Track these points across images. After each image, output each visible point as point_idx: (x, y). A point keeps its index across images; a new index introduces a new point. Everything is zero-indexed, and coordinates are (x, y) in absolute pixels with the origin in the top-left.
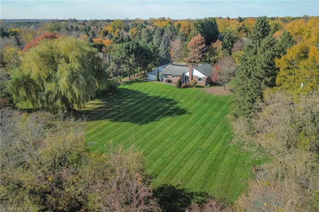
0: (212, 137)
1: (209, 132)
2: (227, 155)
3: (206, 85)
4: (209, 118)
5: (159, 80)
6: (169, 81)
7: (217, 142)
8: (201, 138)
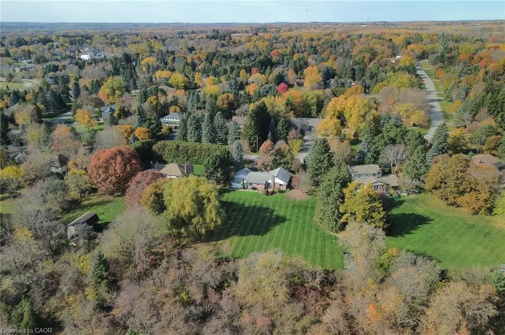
0: (313, 237)
1: (309, 235)
2: (326, 247)
3: (286, 189)
4: (304, 222)
5: (244, 188)
6: (254, 189)
7: (317, 240)
8: (307, 239)
